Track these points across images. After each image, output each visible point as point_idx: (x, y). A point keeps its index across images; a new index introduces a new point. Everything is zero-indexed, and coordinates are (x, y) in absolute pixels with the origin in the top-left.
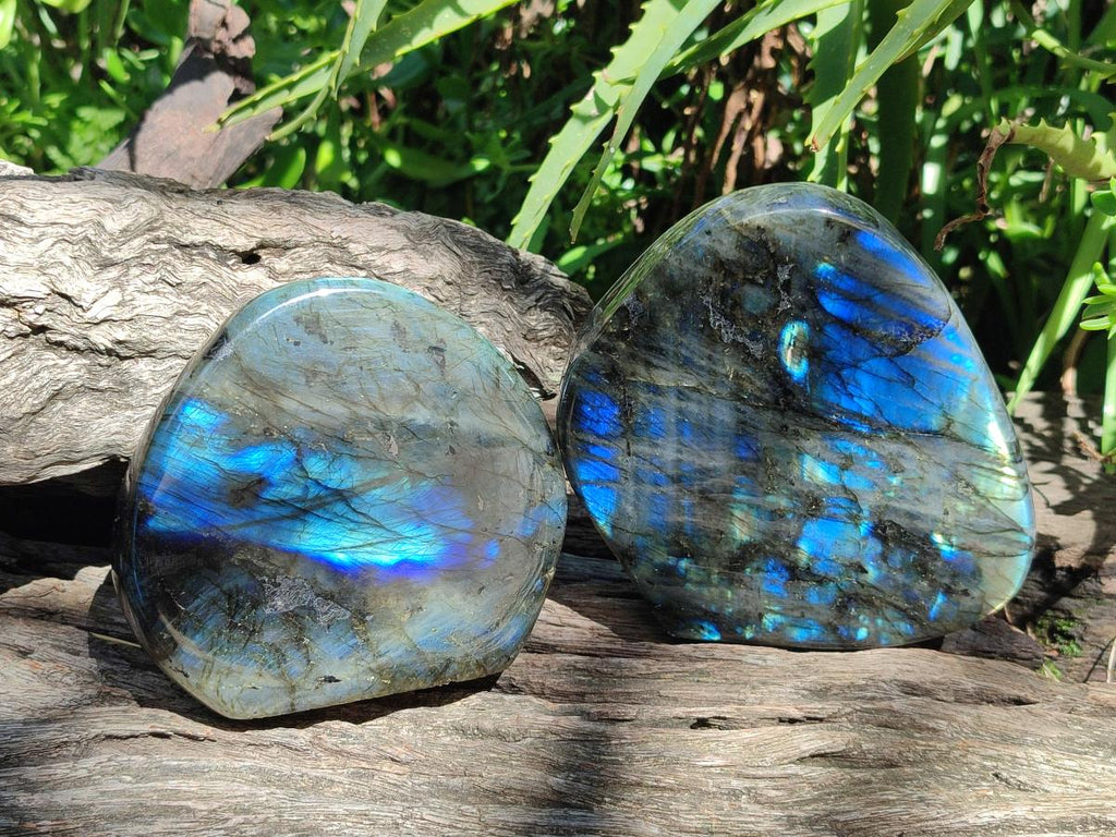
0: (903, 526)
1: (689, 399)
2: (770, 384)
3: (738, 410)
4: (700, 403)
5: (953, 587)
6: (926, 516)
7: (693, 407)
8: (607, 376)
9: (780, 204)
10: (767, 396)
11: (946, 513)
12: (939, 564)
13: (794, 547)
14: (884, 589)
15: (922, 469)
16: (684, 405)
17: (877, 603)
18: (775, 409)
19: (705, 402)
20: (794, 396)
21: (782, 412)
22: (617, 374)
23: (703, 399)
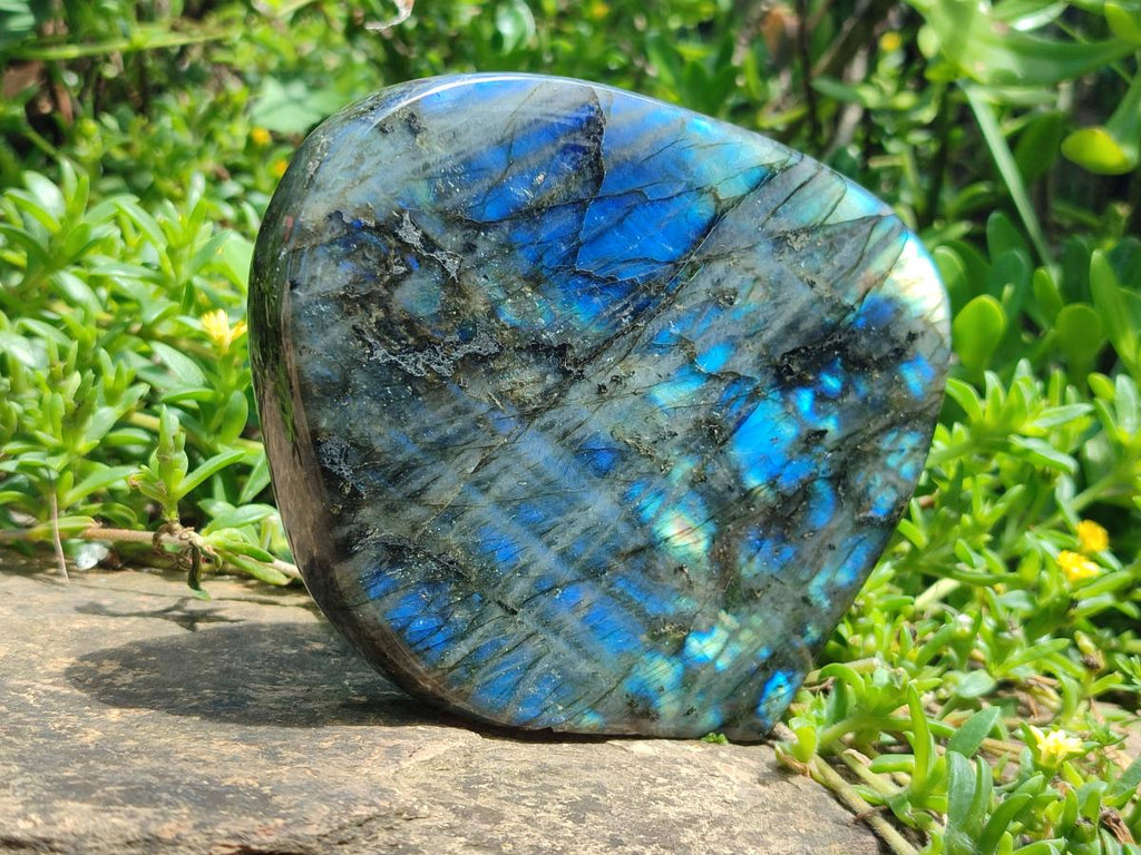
0: (797, 346)
1: (493, 479)
2: (538, 362)
3: (544, 429)
4: (506, 468)
5: (897, 346)
6: (802, 310)
7: (506, 483)
8: (394, 564)
9: (316, 171)
10: (550, 380)
11: (812, 284)
12: (864, 340)
13: (748, 496)
14: (856, 426)
15: (747, 270)
16: (495, 491)
17: (867, 448)
18: (572, 382)
19: (509, 461)
20: (571, 347)
21: (581, 377)
22: (400, 549)
23: (503, 461)
